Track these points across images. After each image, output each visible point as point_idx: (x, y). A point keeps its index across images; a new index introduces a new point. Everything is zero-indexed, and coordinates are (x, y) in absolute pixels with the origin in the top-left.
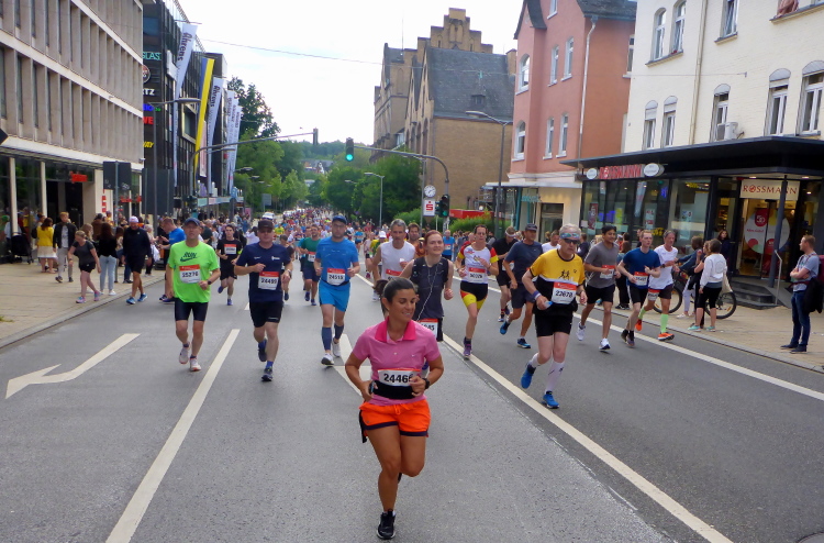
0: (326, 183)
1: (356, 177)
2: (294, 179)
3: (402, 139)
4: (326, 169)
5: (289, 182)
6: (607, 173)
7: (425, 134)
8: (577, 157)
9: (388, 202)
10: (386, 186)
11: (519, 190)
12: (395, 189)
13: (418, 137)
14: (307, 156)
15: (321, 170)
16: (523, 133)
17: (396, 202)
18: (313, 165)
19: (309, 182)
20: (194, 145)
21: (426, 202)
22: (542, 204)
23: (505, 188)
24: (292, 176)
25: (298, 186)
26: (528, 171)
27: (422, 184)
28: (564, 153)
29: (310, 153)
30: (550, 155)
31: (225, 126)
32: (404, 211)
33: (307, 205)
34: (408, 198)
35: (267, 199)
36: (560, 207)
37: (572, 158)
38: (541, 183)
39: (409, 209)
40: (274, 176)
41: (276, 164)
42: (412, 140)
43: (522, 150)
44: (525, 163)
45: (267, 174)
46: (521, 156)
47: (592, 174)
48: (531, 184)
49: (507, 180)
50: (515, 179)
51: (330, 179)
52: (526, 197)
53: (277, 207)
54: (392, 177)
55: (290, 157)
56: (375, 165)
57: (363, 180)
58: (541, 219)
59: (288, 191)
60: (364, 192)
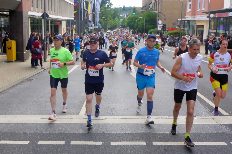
0: (127, 21)
1: (136, 18)
2: (117, 20)
3: (151, 6)
4: (127, 16)
5: (115, 21)
6: (217, 15)
7: (159, 4)
8: (208, 10)
9: (147, 26)
10: (146, 21)
11: (189, 21)
12: (149, 22)
13: (156, 5)
14: (121, 12)
15: (125, 16)
16: (190, 3)
17: (149, 26)
18: (123, 15)
19: (121, 20)
20: (87, 11)
21: (159, 26)
22: (197, 26)
23: (185, 21)
24: (116, 19)
25: (118, 22)
26: (192, 15)
27: (157, 20)
28: (204, 9)
29: (122, 11)
30: (199, 10)
31: (96, 5)
32: (152, 29)
33: (121, 28)
34: (153, 24)
35: (108, 26)
36: (203, 26)
37: (206, 11)
38: (196, 19)
39: (153, 28)
40: (111, 19)
41: (111, 15)
42: (154, 6)
43: (190, 9)
44: (191, 12)
45: (108, 18)
46: (190, 10)
47: (212, 16)
48: (193, 19)
49: (185, 18)
50: (188, 18)
51: (128, 19)
52: (191, 24)
53: (111, 29)
54: (148, 18)
55: (116, 13)
56: (142, 14)
57: (139, 19)
58: (197, 30)
59: (115, 24)
60: (139, 23)
